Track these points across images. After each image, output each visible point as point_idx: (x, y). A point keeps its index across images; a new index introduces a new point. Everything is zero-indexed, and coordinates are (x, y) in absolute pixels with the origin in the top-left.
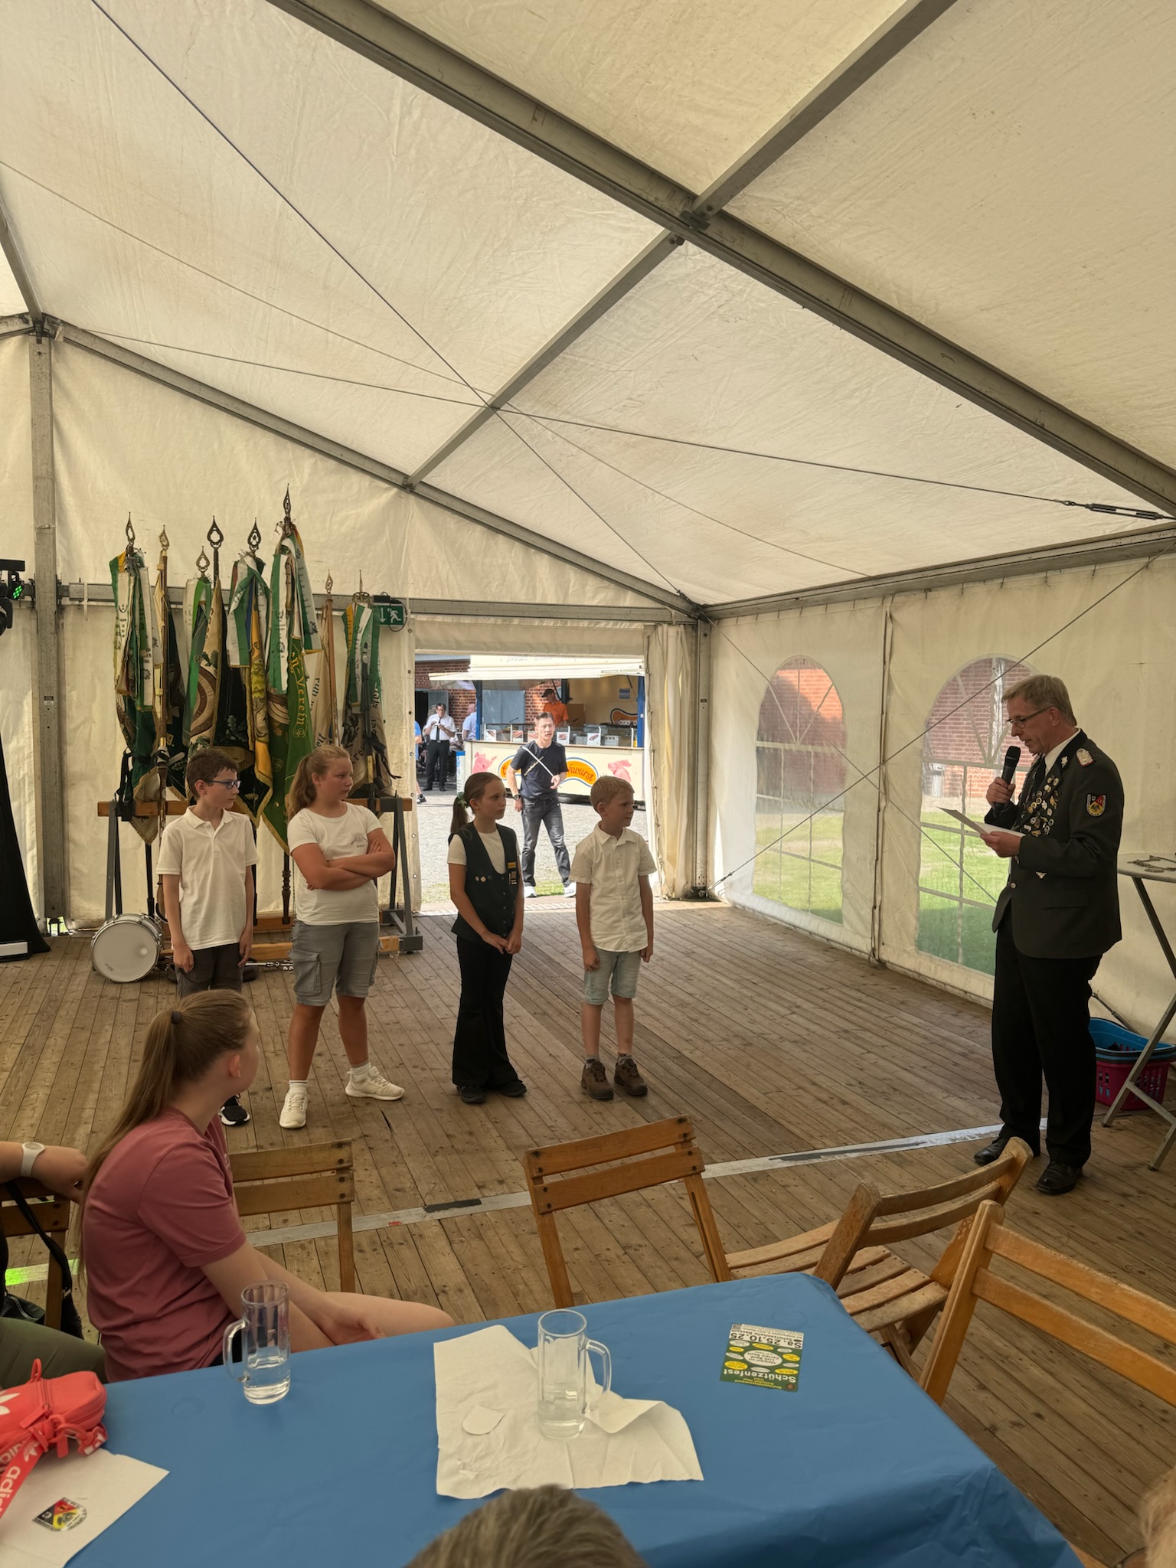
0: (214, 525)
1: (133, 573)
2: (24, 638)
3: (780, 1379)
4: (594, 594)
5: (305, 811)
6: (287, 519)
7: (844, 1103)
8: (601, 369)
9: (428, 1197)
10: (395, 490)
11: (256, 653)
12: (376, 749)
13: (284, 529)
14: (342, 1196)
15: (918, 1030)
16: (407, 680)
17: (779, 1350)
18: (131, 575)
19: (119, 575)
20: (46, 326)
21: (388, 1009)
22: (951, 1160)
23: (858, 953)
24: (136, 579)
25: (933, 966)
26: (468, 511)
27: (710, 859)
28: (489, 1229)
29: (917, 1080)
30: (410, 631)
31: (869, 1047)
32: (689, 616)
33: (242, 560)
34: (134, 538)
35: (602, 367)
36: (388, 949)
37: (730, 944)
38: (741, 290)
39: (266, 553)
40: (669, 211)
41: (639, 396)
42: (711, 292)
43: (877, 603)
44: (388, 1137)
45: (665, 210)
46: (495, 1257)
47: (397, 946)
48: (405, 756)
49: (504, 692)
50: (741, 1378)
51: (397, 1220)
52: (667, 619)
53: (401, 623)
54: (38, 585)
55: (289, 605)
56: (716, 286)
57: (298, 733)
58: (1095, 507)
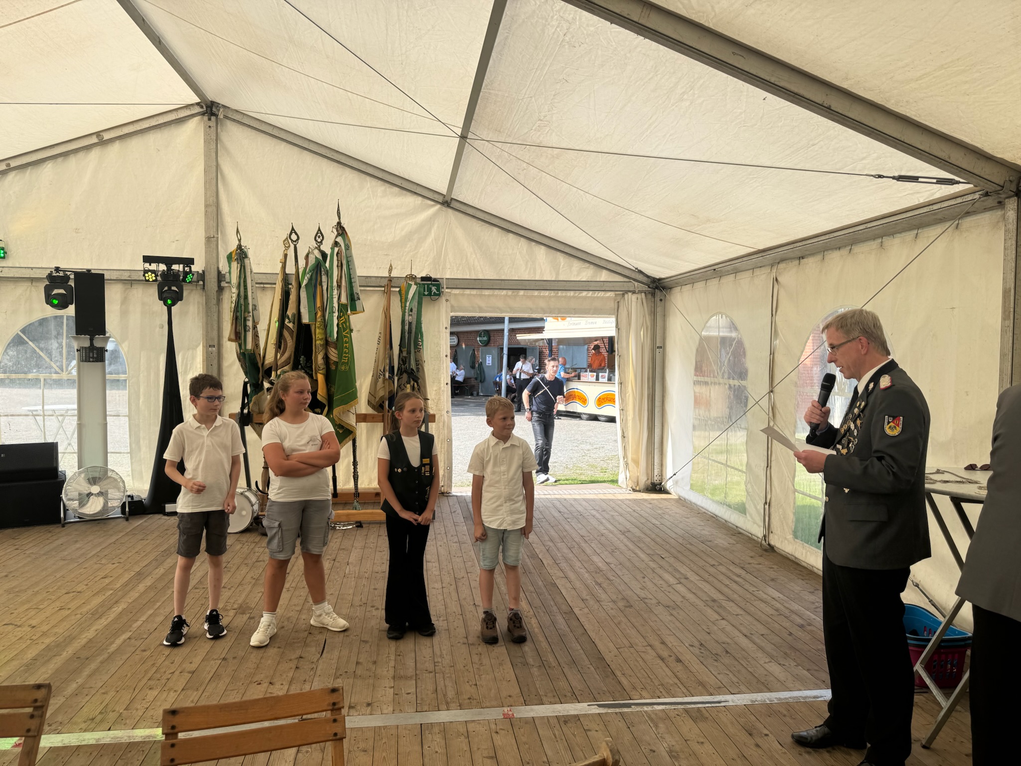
0: (293, 229)
1: (239, 262)
2: (198, 308)
4: (579, 273)
5: (276, 419)
6: (339, 223)
7: (679, 660)
10: (438, 206)
11: (319, 314)
12: (413, 380)
13: (337, 229)
15: (774, 603)
16: (444, 334)
18: (238, 263)
19: (232, 263)
20: (214, 109)
22: (742, 720)
23: (756, 538)
24: (241, 266)
25: (804, 551)
26: (487, 218)
27: (664, 463)
29: (751, 645)
30: (447, 300)
31: (724, 614)
32: (649, 287)
33: (312, 252)
34: (241, 239)
37: (661, 527)
38: (573, 18)
39: (326, 247)
41: (544, 117)
43: (766, 270)
44: (316, 659)
48: (442, 385)
49: (574, 347)
52: (632, 289)
53: (439, 295)
54: (206, 274)
55: (339, 281)
56: (555, 17)
57: (343, 368)
58: (900, 178)
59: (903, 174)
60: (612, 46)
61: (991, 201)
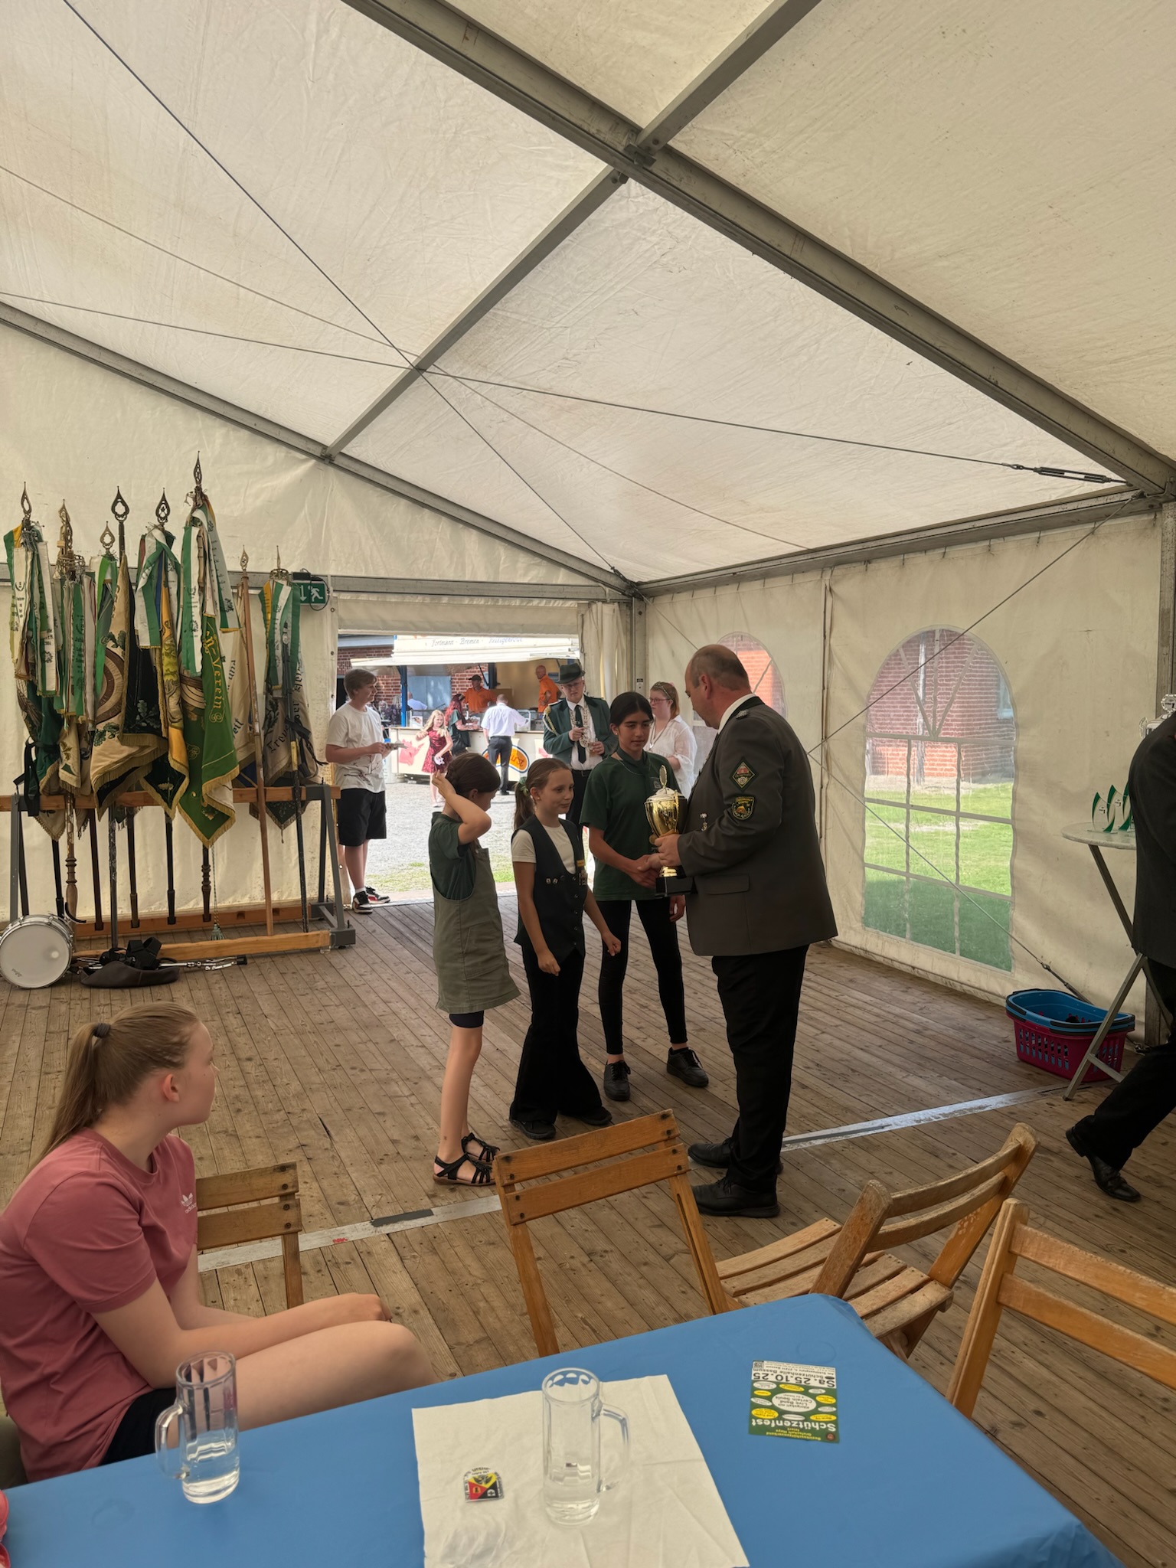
0: (119, 496)
1: (30, 548)
3: (817, 1427)
4: (526, 571)
6: (198, 489)
8: (535, 326)
9: (374, 1210)
10: (313, 462)
11: (167, 633)
12: (300, 734)
13: (195, 499)
14: (288, 1225)
15: (869, 1008)
16: (330, 662)
17: (811, 1391)
18: (27, 550)
19: (15, 550)
21: (322, 1008)
22: (918, 1142)
24: (33, 554)
25: (880, 942)
26: (391, 484)
28: (444, 1241)
29: (874, 1059)
30: (333, 610)
31: (822, 1027)
32: (623, 594)
33: (150, 534)
34: (30, 511)
35: (536, 323)
36: (319, 945)
38: (686, 237)
39: (176, 526)
40: (612, 145)
41: (575, 355)
42: (654, 239)
43: (816, 576)
44: (328, 1145)
45: (608, 143)
46: (452, 1273)
47: (328, 942)
49: (428, 677)
50: (773, 1430)
51: (342, 1237)
52: (601, 597)
53: (323, 601)
55: (201, 581)
56: (659, 232)
57: (215, 718)
58: (1043, 471)
59: (1046, 465)
60: (727, 277)
61: (1142, 504)
